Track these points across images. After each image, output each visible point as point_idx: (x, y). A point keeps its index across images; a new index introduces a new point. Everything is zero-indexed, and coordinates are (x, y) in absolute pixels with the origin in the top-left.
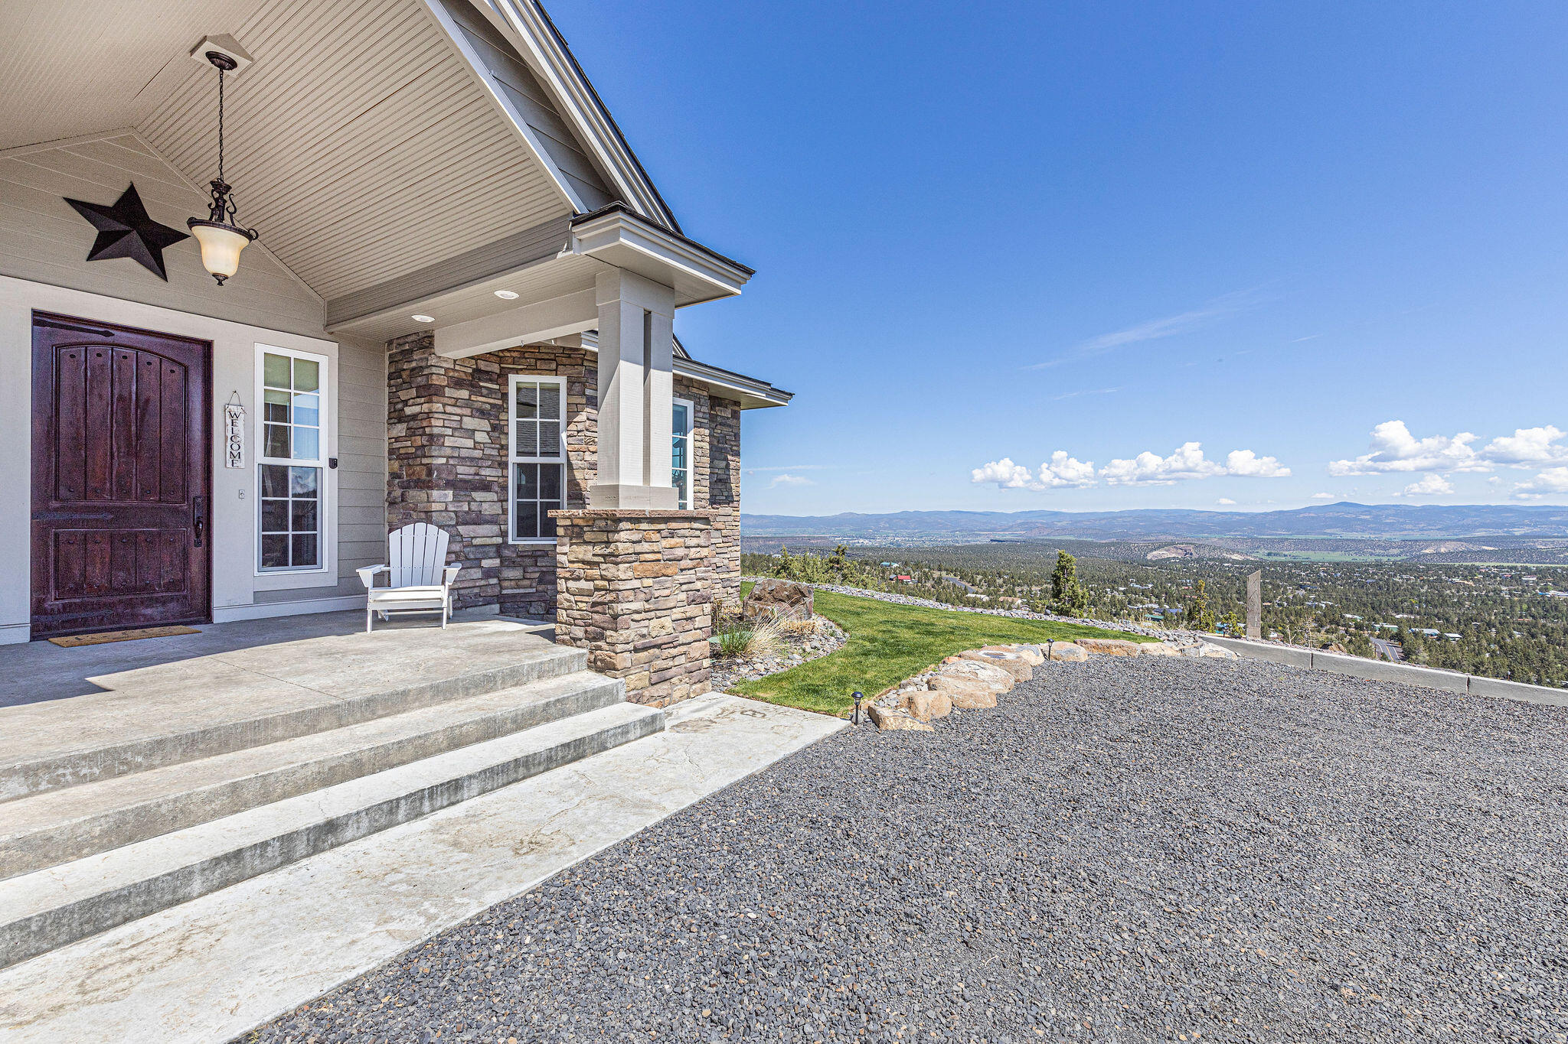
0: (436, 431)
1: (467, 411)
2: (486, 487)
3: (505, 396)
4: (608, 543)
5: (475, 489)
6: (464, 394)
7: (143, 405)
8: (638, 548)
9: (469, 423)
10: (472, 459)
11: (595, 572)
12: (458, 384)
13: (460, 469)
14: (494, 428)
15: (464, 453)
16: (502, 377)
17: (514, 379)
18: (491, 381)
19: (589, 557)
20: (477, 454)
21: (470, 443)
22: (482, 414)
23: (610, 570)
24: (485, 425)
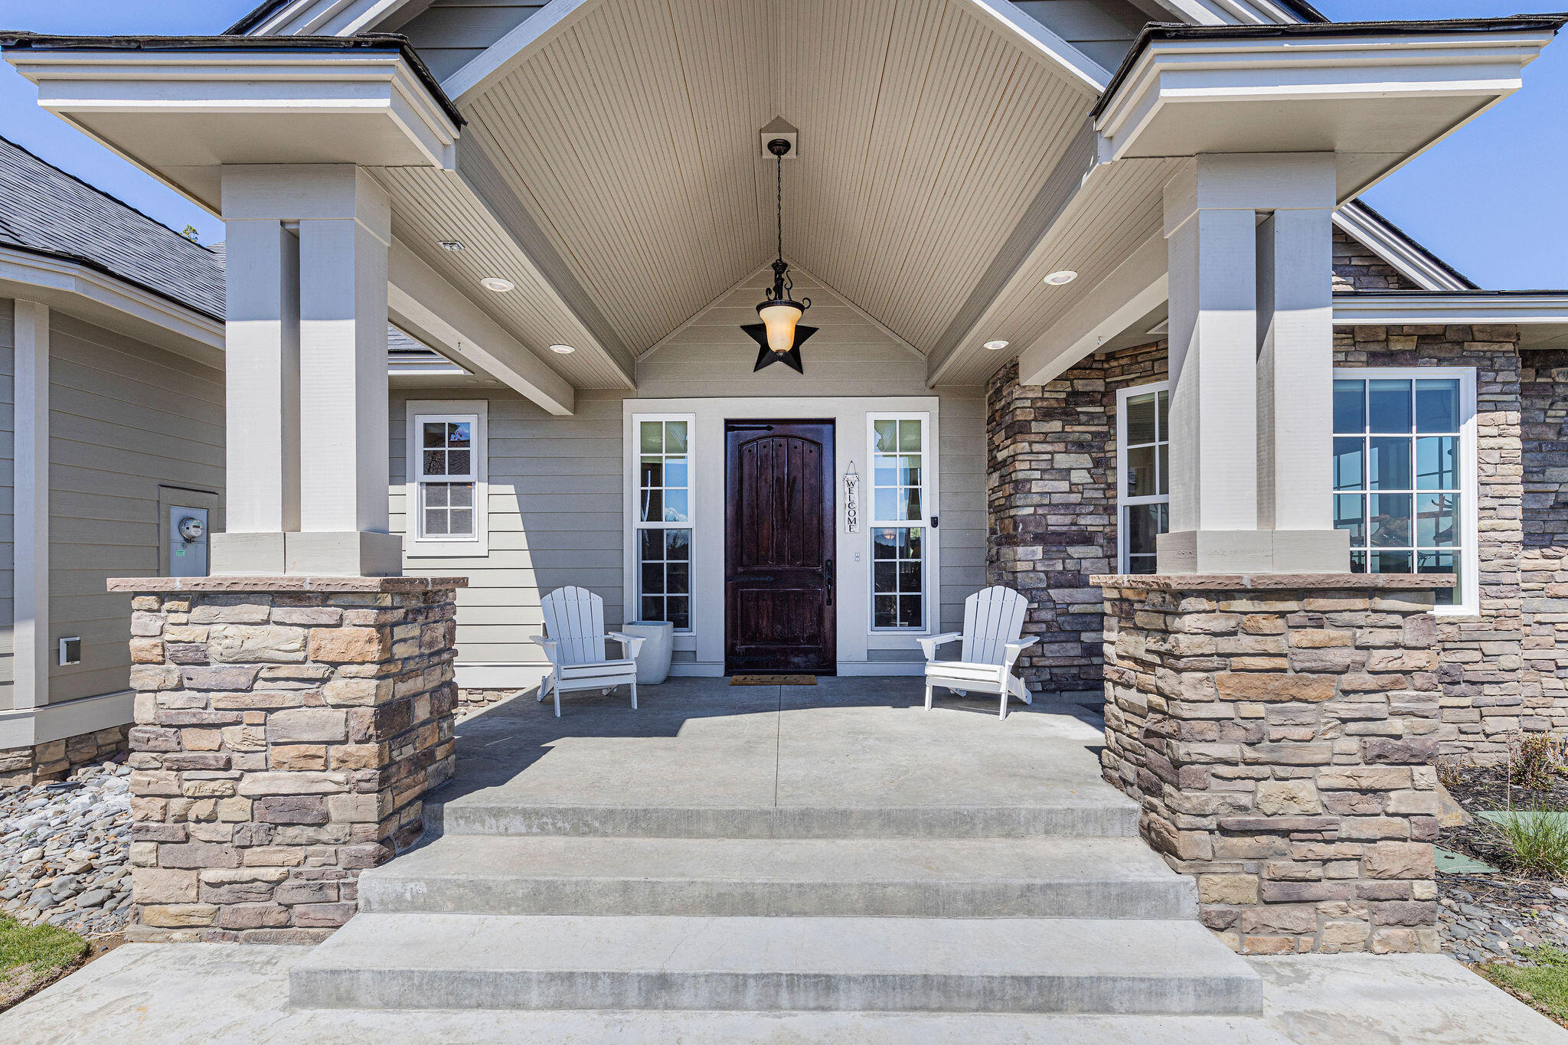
0: (1021, 476)
1: (1061, 447)
2: (1086, 539)
3: (1111, 420)
4: (1166, 632)
5: (1073, 542)
6: (1056, 425)
7: (792, 483)
8: (1226, 645)
9: (1062, 461)
10: (1067, 506)
11: (1148, 679)
12: (1048, 415)
13: (1052, 519)
14: (1097, 463)
15: (1056, 499)
16: (1108, 396)
17: (1122, 395)
18: (1092, 403)
19: (1141, 654)
20: (1075, 498)
21: (1064, 486)
22: (1081, 446)
23: (1167, 680)
24: (1086, 460)
